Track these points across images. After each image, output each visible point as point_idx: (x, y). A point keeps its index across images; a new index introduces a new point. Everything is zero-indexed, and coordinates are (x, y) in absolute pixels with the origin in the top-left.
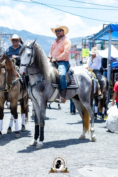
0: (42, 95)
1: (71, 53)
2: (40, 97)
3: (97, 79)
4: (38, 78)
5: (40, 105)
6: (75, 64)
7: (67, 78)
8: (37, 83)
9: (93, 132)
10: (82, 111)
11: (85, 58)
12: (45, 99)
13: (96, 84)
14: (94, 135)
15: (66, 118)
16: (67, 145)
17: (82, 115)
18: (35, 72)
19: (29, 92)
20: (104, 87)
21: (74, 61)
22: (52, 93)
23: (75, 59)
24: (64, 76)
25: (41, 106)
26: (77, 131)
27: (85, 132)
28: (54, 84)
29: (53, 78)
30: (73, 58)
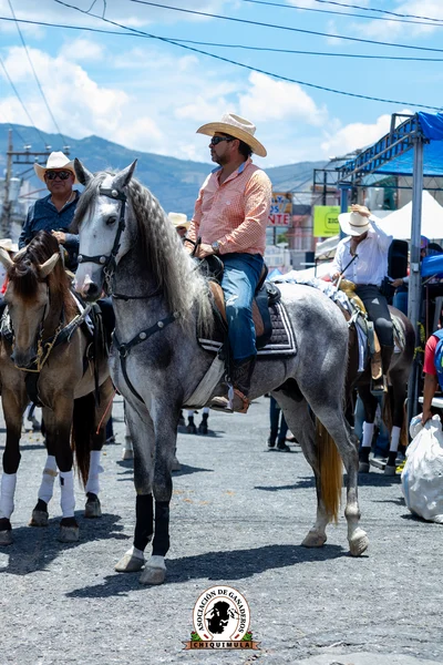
0: (163, 381)
1: (273, 222)
2: (156, 389)
3: (369, 319)
4: (148, 317)
5: (154, 419)
6: (288, 263)
7: (256, 319)
8: (143, 335)
9: (354, 520)
10: (312, 442)
11: (324, 239)
12: (172, 396)
13: (364, 338)
14: (359, 533)
15: (254, 467)
16: (259, 570)
17: (311, 456)
18: (138, 292)
19: (115, 369)
20: (396, 349)
21: (282, 251)
22: (200, 374)
23: (287, 244)
24: (244, 312)
25: (160, 422)
26: (295, 514)
27: (327, 522)
28: (208, 339)
29: (202, 318)
30: (280, 241)
